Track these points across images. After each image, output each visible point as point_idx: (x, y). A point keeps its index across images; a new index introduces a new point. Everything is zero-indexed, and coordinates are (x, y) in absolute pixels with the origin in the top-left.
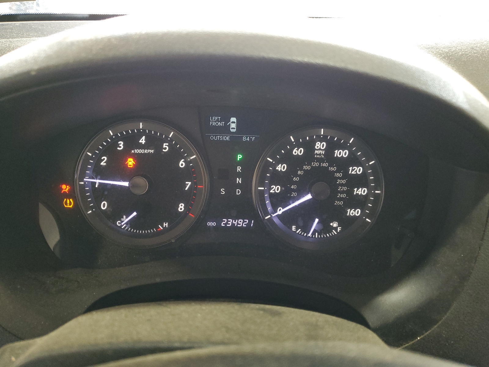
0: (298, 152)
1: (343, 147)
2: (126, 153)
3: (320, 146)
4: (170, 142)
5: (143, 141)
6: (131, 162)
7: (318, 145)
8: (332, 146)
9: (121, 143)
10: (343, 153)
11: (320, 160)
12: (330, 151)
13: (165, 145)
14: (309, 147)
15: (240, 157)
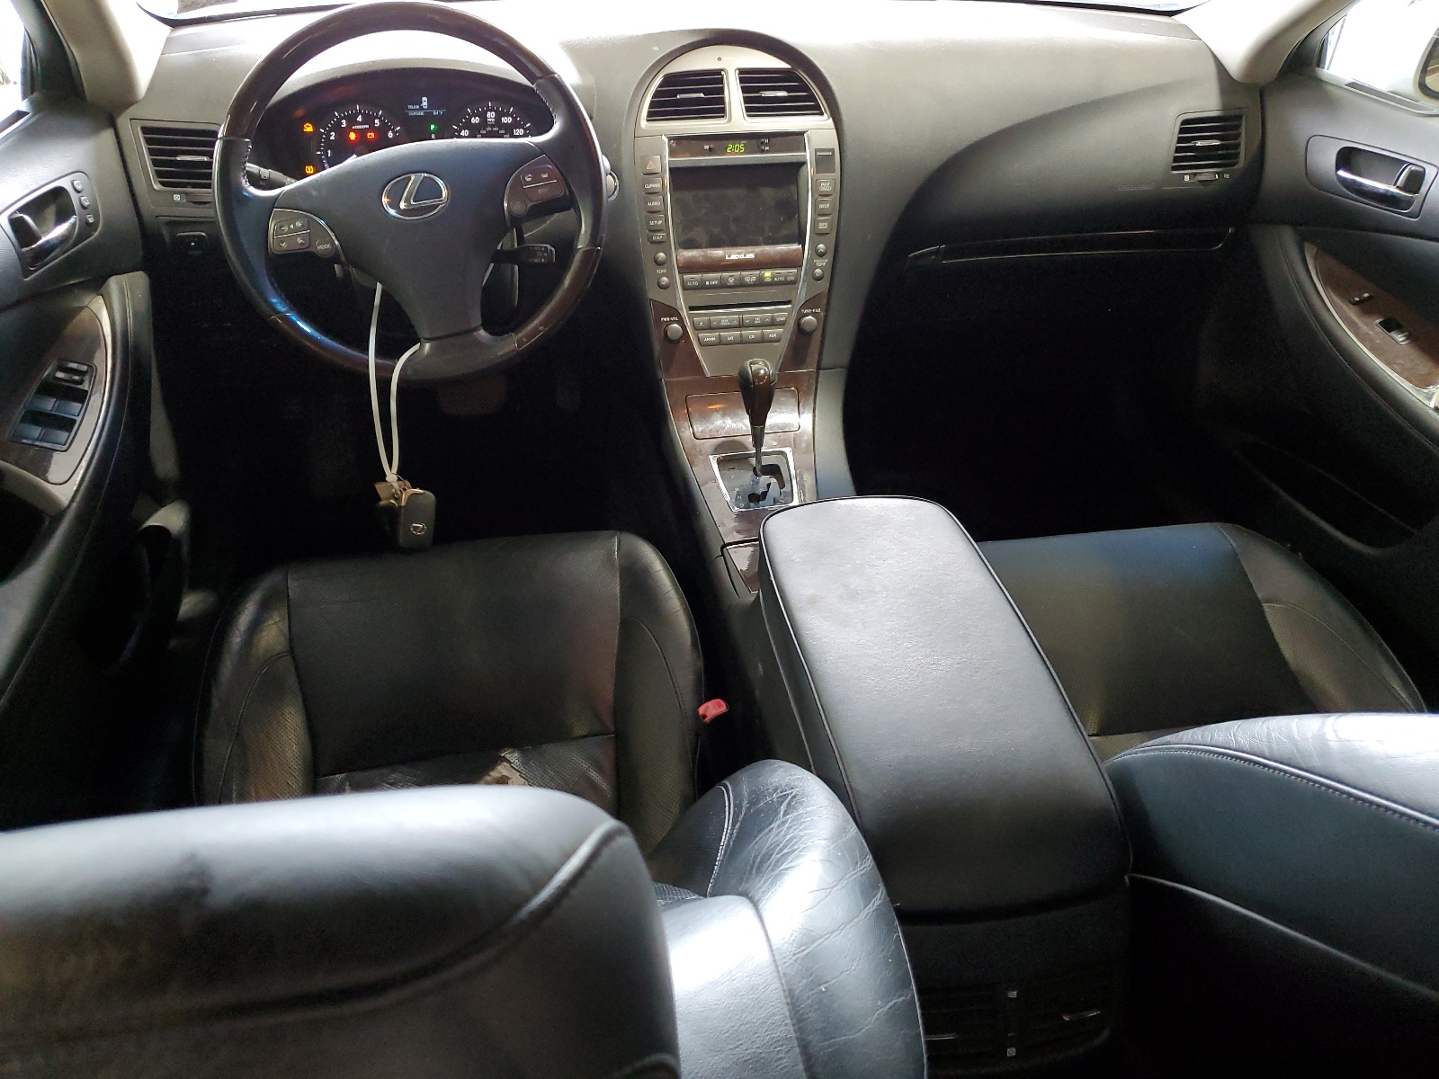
0: (475, 120)
1: (507, 115)
2: (349, 129)
3: (491, 116)
4: (380, 119)
5: (359, 119)
6: (352, 136)
7: (489, 114)
8: (499, 116)
9: (344, 121)
10: (507, 120)
11: (492, 126)
12: (498, 119)
13: (377, 121)
14: (483, 116)
15: (432, 127)
